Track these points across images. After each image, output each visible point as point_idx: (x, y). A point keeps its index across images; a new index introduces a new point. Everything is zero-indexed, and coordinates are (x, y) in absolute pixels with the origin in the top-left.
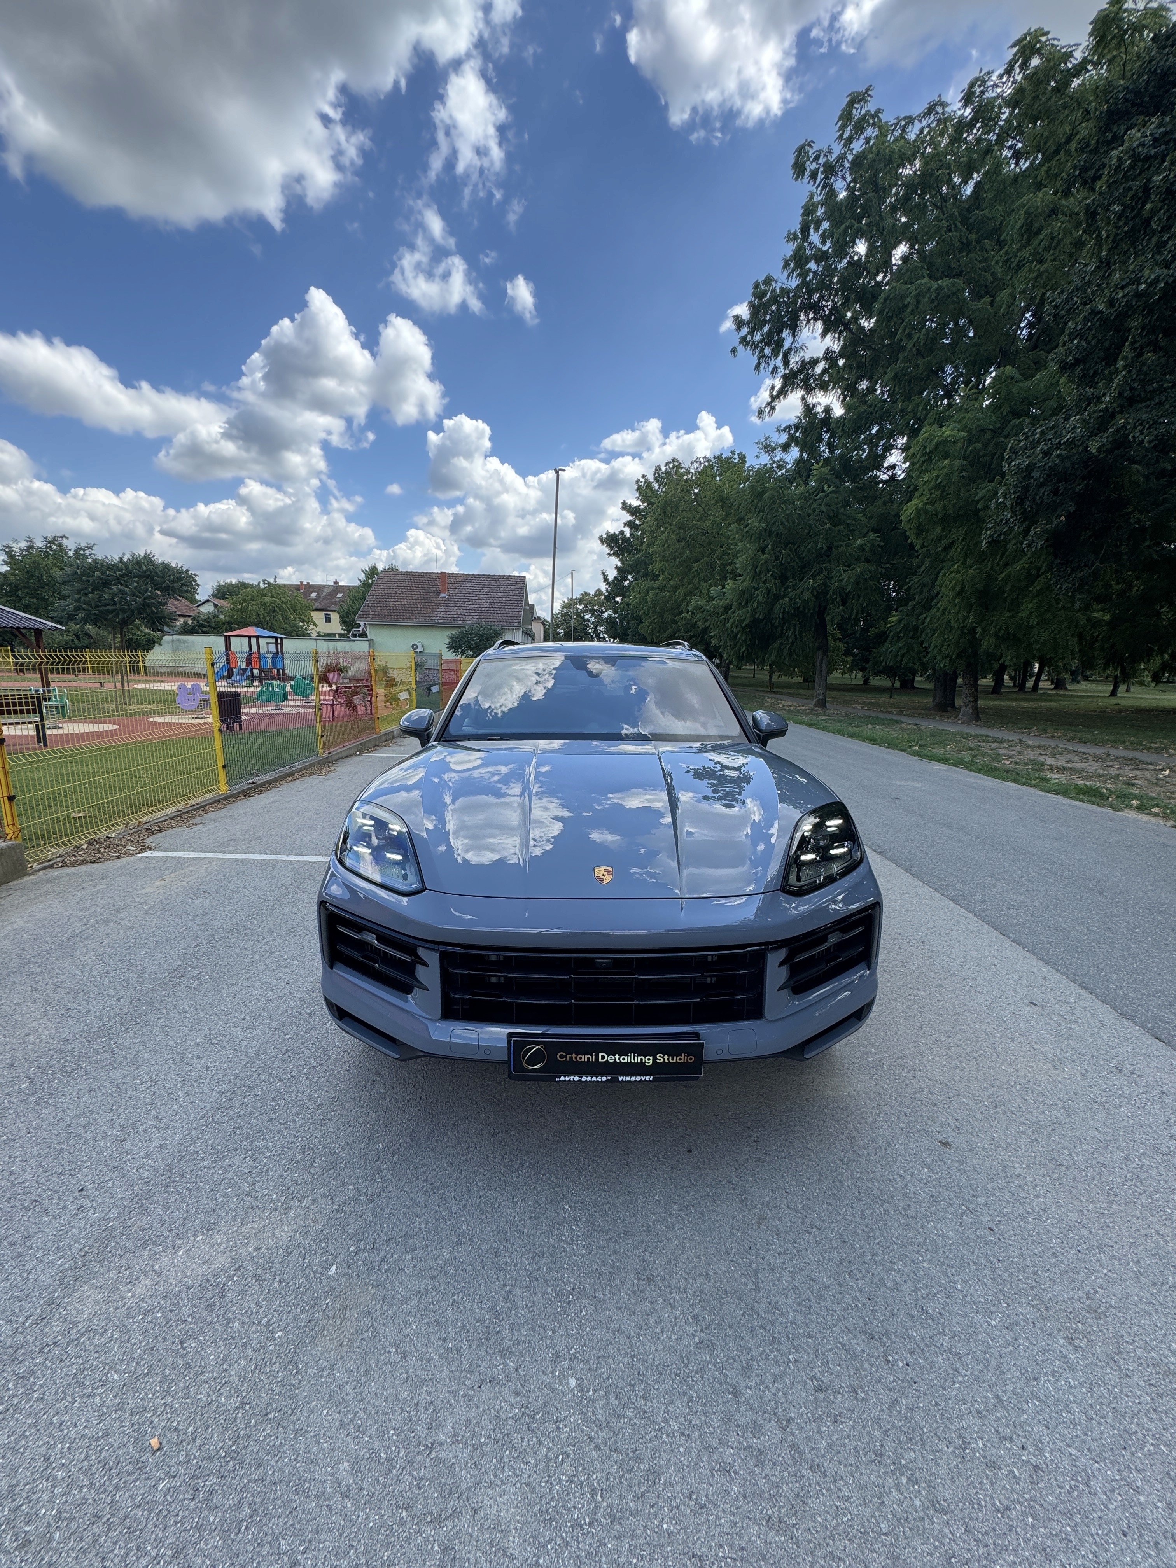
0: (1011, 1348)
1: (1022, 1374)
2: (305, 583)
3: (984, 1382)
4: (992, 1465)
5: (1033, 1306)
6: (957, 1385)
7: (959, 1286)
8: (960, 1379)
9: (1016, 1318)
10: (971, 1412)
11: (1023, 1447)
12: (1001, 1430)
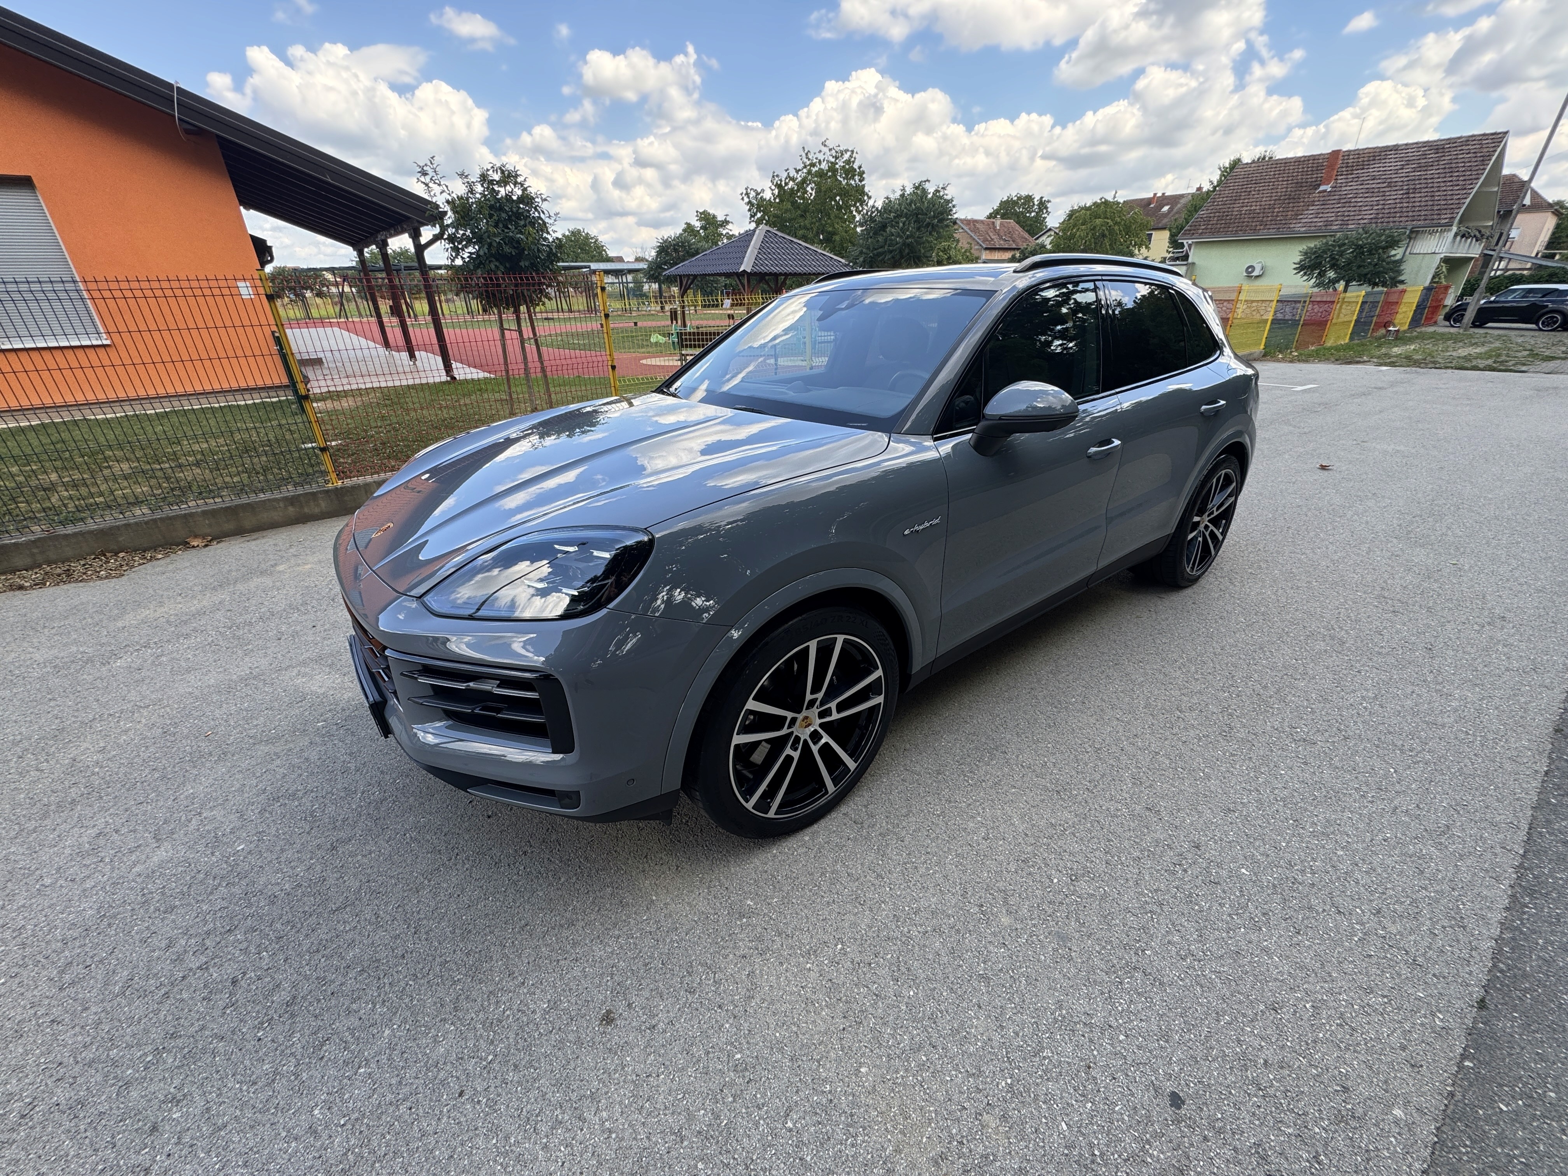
0: (284, 1134)
1: (251, 1149)
2: (1159, 195)
3: (241, 1110)
4: (154, 1128)
5: (345, 1154)
6: (237, 1086)
7: (362, 1070)
8: (245, 1088)
9: (325, 1136)
10: (208, 1102)
11: (169, 1155)
12: (189, 1133)
